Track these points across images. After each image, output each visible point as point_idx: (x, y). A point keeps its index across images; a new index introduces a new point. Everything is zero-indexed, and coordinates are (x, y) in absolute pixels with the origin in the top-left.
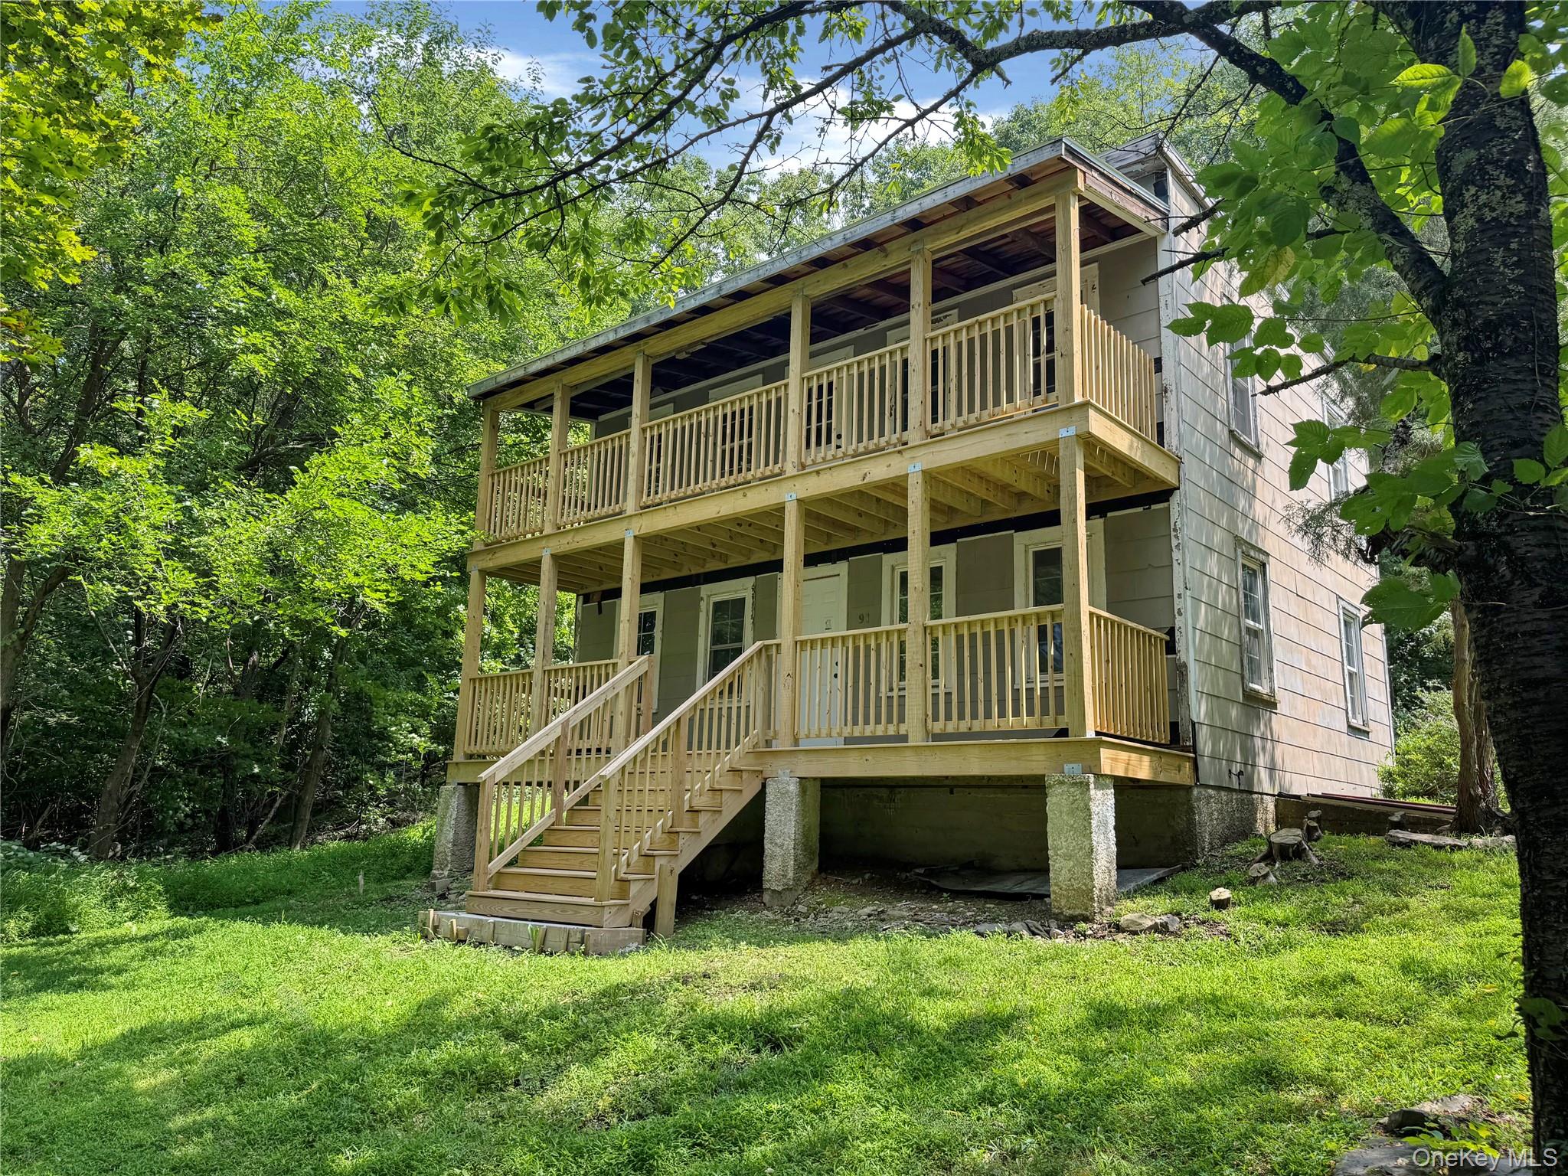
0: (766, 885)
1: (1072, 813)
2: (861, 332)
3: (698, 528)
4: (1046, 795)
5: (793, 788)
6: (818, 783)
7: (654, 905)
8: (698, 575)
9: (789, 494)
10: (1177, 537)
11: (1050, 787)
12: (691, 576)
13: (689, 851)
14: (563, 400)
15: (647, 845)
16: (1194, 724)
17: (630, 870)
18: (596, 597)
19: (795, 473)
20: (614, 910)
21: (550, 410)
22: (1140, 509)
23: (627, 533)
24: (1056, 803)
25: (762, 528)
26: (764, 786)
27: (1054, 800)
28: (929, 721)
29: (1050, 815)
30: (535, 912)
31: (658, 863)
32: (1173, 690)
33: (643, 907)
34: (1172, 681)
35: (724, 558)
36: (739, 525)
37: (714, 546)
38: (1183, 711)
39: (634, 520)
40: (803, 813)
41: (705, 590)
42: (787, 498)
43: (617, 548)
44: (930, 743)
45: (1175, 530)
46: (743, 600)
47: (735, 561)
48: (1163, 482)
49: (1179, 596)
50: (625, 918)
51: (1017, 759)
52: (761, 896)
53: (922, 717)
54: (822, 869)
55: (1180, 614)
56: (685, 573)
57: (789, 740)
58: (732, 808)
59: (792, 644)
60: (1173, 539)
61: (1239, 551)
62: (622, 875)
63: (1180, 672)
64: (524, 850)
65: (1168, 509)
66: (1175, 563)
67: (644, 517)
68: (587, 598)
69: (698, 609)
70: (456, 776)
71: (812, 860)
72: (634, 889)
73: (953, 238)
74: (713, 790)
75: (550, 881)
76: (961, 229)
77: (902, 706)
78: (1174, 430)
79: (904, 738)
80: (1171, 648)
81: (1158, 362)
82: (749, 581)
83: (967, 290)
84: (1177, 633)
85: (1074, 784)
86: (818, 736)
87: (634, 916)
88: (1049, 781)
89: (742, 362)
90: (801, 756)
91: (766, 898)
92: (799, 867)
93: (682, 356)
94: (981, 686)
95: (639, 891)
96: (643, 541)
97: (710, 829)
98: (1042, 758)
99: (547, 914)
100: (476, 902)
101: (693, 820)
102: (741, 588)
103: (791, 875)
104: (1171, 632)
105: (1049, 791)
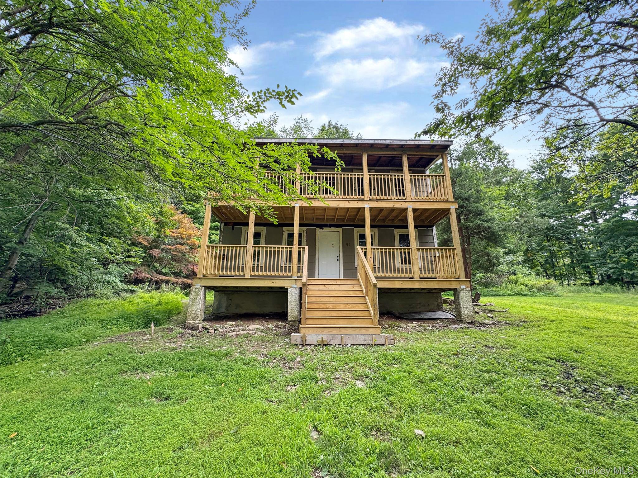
9: (366, 205)
18: (231, 224)
19: (369, 200)
22: (426, 229)
23: (296, 205)
41: (285, 229)
53: (418, 272)
60: (434, 237)
65: (432, 230)
66: (435, 242)
68: (226, 224)
70: (198, 283)
82: (304, 228)
98: (455, 284)
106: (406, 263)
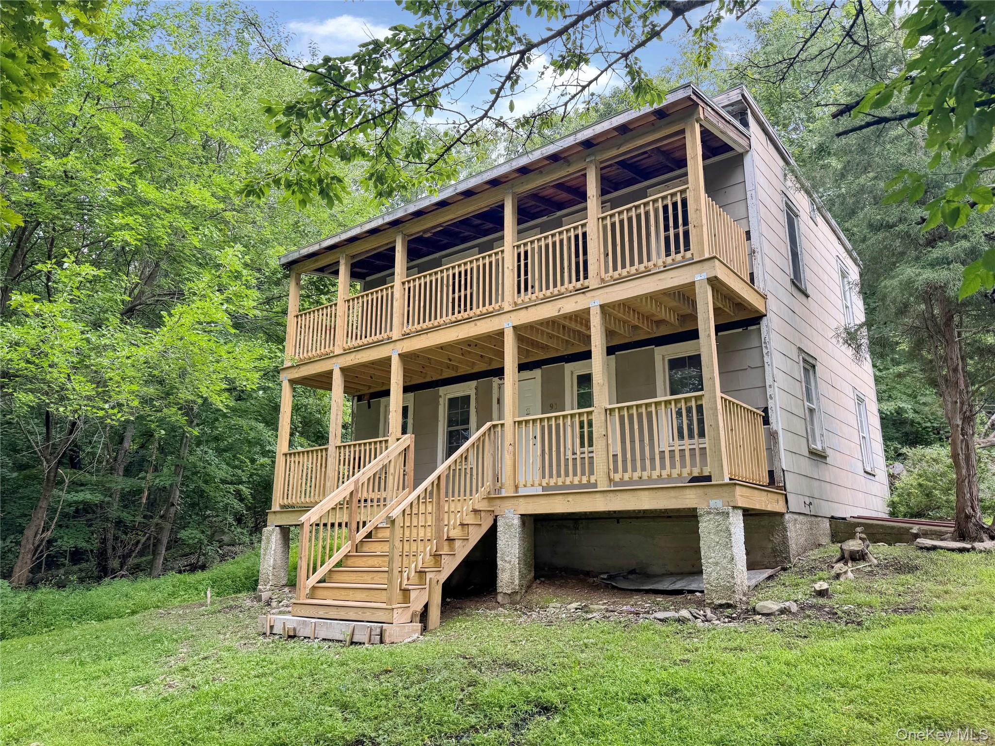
0: (499, 590)
1: (717, 533)
2: (545, 218)
3: (442, 348)
4: (698, 522)
5: (516, 522)
6: (532, 518)
7: (426, 606)
8: (437, 381)
9: (506, 324)
10: (766, 347)
11: (701, 516)
12: (433, 382)
13: (449, 566)
14: (346, 264)
15: (420, 565)
16: (783, 471)
17: (410, 582)
18: (367, 397)
19: (511, 309)
20: (400, 611)
21: (336, 273)
22: (741, 330)
23: (393, 352)
24: (705, 527)
25: (483, 348)
26: (495, 521)
27: (704, 525)
28: (612, 474)
29: (702, 535)
30: (342, 614)
31: (429, 576)
32: (769, 449)
33: (419, 607)
34: (768, 442)
35: (455, 368)
36: (469, 345)
37: (450, 360)
38: (776, 463)
39: (398, 343)
40: (523, 539)
41: (442, 390)
42: (505, 325)
43: (386, 362)
44: (612, 488)
45: (765, 343)
46: (468, 397)
47: (464, 370)
48: (757, 311)
49: (770, 386)
50: (407, 616)
51: (675, 497)
52: (495, 598)
53: (606, 470)
54: (536, 578)
55: (771, 398)
56: (428, 379)
57: (512, 489)
58: (476, 536)
59: (512, 423)
60: (764, 350)
61: (801, 358)
62: (404, 586)
63: (773, 436)
64: (330, 571)
65: (760, 329)
66: (766, 365)
67: (405, 341)
68: (360, 399)
69: (438, 404)
70: (273, 521)
71: (530, 571)
72: (413, 595)
73: (614, 152)
74: (462, 525)
75: (351, 592)
76: (619, 146)
77: (591, 463)
78: (761, 278)
79: (595, 485)
80: (766, 421)
81: (748, 233)
82: (474, 383)
83: (616, 190)
84: (770, 411)
85: (718, 514)
86: (532, 486)
87: (413, 615)
88: (700, 512)
89: (465, 240)
90: (521, 500)
91: (500, 598)
92: (522, 577)
93: (428, 235)
94: (647, 449)
95: (416, 598)
96: (405, 358)
97: (462, 551)
98: (693, 496)
99: (352, 615)
100: (298, 608)
101: (450, 546)
102: (468, 389)
103: (517, 582)
104: (766, 410)
105: (700, 519)
106: (691, 436)
